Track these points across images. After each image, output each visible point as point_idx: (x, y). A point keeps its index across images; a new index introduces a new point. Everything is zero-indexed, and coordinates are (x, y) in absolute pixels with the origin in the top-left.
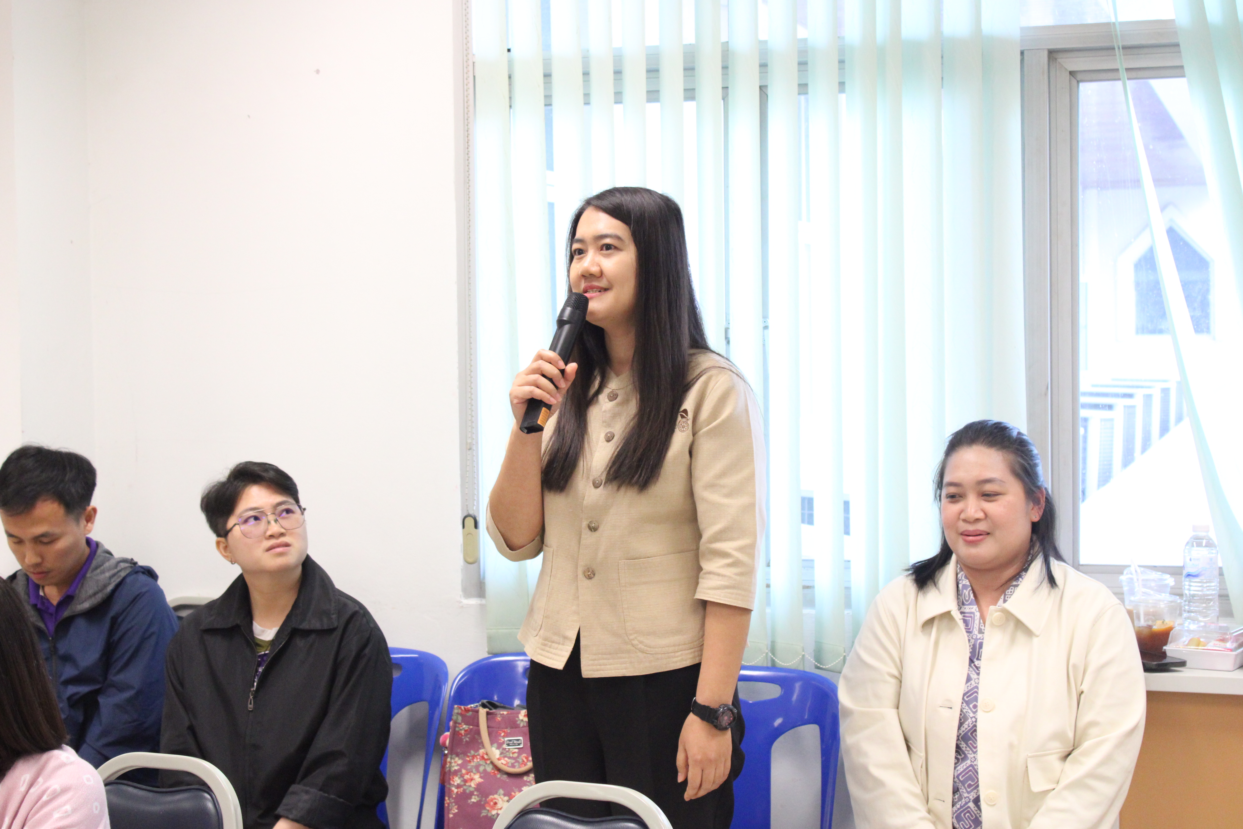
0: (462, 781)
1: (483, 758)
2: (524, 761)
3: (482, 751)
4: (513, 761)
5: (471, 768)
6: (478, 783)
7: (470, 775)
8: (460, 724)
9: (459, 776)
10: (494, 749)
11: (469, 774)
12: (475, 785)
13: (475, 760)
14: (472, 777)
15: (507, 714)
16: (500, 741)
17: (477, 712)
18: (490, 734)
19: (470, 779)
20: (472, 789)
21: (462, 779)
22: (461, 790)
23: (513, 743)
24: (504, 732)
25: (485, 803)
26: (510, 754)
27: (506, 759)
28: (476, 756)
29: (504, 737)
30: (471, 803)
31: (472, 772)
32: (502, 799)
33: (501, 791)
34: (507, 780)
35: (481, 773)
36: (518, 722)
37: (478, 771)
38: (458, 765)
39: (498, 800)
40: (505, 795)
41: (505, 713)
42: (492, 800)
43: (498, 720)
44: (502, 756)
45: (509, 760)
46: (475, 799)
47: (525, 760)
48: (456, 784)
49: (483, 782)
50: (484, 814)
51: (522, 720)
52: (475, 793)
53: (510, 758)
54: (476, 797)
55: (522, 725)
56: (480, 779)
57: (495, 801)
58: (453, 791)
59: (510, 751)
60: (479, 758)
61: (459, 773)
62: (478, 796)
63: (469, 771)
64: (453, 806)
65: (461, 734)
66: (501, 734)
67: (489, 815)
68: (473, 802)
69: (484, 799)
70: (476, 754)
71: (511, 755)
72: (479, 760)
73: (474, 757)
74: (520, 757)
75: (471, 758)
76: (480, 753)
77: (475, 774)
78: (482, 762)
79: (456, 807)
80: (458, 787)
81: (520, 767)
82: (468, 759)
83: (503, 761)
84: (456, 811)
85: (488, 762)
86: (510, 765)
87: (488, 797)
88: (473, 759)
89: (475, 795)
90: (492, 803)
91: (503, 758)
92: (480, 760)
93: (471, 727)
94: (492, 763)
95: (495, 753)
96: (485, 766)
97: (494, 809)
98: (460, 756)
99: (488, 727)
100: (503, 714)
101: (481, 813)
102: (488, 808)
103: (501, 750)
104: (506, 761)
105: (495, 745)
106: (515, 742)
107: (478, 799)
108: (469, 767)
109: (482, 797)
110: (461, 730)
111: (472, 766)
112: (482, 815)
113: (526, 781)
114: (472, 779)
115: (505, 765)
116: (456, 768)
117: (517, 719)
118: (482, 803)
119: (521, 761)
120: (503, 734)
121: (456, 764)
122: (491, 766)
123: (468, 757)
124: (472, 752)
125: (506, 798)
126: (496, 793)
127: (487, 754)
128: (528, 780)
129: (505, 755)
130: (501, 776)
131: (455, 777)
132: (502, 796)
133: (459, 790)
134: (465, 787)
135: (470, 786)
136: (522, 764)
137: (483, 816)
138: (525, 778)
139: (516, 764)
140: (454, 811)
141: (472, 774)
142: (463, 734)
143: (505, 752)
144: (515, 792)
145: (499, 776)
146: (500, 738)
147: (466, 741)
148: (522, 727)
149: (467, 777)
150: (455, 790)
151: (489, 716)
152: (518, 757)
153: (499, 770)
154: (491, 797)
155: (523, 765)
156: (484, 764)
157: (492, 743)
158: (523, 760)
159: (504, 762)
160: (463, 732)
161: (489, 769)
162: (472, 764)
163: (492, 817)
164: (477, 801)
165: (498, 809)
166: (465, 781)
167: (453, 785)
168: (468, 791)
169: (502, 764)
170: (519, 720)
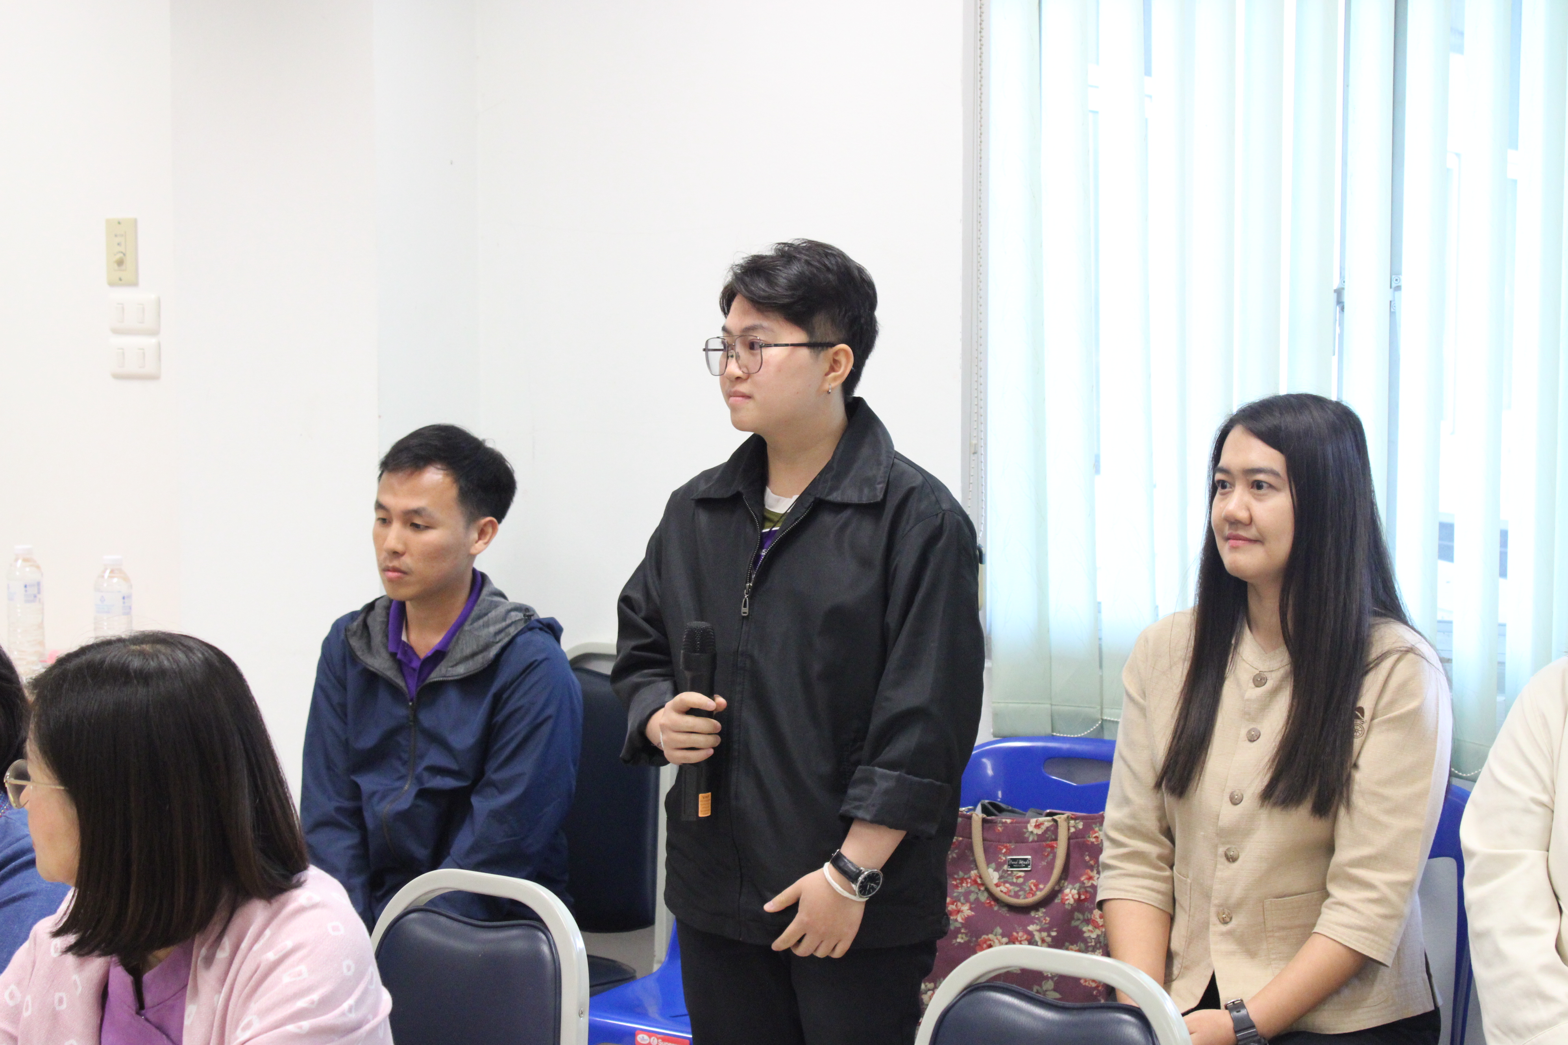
1: (975, 882)
2: (1031, 889)
3: (973, 873)
4: (1017, 889)
5: (958, 896)
6: (966, 916)
7: (956, 906)
10: (991, 870)
11: (955, 904)
12: (962, 919)
13: (964, 885)
14: (959, 908)
15: (1011, 823)
16: (999, 861)
17: (970, 817)
18: (986, 851)
19: (956, 910)
20: (958, 925)
23: (1018, 864)
24: (1006, 847)
25: (976, 945)
26: (1013, 879)
27: (1007, 885)
28: (966, 879)
29: (1005, 854)
30: (956, 945)
31: (959, 900)
32: (999, 941)
33: (999, 930)
34: (1008, 915)
35: (971, 904)
36: (1026, 835)
37: (968, 900)
39: (994, 942)
40: (1003, 936)
41: (1009, 821)
42: (985, 942)
43: (999, 830)
44: (1002, 880)
45: (1011, 888)
46: (962, 938)
47: (1034, 888)
49: (973, 916)
51: (1032, 832)
52: (963, 931)
53: (1012, 884)
54: (964, 936)
55: (1031, 839)
56: (969, 911)
57: (989, 943)
59: (1013, 875)
60: (970, 882)
62: (966, 934)
63: (954, 900)
66: (1002, 850)
68: (960, 943)
69: (974, 939)
70: (966, 876)
71: (1015, 880)
72: (969, 885)
73: (962, 880)
74: (1027, 884)
75: (958, 881)
76: (971, 875)
77: (963, 904)
78: (973, 888)
81: (1026, 898)
82: (954, 883)
83: (1002, 888)
85: (982, 888)
86: (1012, 893)
87: (980, 937)
88: (962, 883)
89: (962, 933)
90: (985, 946)
91: (1002, 884)
92: (971, 885)
93: (961, 839)
94: (987, 890)
95: (992, 876)
96: (977, 893)
99: (984, 840)
100: (1006, 822)
103: (1001, 872)
104: (1007, 888)
105: (993, 865)
106: (1021, 862)
107: (966, 939)
108: (955, 894)
109: (971, 936)
111: (960, 893)
113: (1034, 918)
114: (958, 911)
115: (1005, 893)
117: (1025, 830)
119: (1027, 889)
120: (1004, 850)
122: (986, 894)
123: (955, 879)
124: (961, 874)
125: (1005, 940)
126: (991, 933)
127: (981, 877)
128: (1037, 916)
129: (1006, 879)
130: (999, 909)
132: (1000, 937)
135: (956, 920)
136: (1029, 893)
138: (1033, 914)
139: (1021, 893)
141: (959, 904)
143: (1006, 875)
144: (1017, 933)
145: (996, 908)
146: (999, 856)
148: (1032, 842)
151: (986, 825)
152: (1024, 883)
153: (996, 900)
154: (984, 937)
155: (1031, 895)
156: (977, 891)
157: (988, 863)
158: (1030, 887)
159: (1005, 890)
161: (984, 897)
162: (960, 890)
164: (965, 942)
169: (1002, 891)
170: (1028, 832)
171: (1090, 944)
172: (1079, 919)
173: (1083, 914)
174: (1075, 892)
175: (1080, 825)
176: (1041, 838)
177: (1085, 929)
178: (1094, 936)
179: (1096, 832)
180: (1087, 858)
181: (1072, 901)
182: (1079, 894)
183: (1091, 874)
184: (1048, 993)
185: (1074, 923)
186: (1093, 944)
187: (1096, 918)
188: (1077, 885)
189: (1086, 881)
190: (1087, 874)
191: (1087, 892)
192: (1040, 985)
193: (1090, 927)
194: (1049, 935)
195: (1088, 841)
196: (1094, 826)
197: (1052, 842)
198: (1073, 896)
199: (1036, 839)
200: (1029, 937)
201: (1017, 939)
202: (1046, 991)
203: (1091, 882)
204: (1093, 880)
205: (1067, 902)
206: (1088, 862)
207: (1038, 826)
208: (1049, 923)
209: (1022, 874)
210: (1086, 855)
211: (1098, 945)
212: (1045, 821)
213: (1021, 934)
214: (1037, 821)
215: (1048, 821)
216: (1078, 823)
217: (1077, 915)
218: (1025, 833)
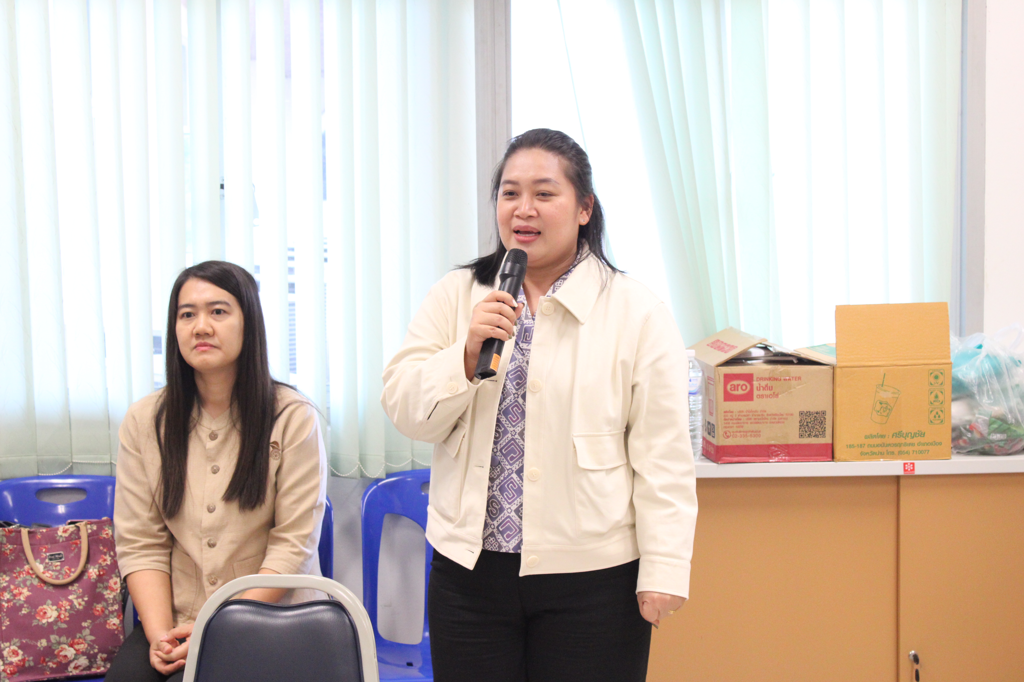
0: (11, 596)
1: (28, 573)
2: (67, 573)
3: (26, 567)
4: (57, 574)
5: (19, 584)
6: (26, 596)
7: (19, 590)
8: (5, 544)
9: (8, 591)
10: (38, 564)
11: (18, 589)
12: (24, 598)
13: (21, 576)
14: (21, 592)
15: (47, 532)
16: (42, 557)
17: (20, 532)
18: (33, 551)
19: (18, 593)
20: (21, 602)
21: (11, 594)
22: (11, 604)
23: (55, 557)
24: (45, 548)
25: (35, 614)
26: (53, 567)
27: (50, 572)
28: (22, 572)
29: (45, 552)
30: (22, 615)
31: (20, 586)
32: (51, 609)
33: (49, 602)
34: (54, 591)
35: (28, 587)
36: (58, 538)
37: (25, 585)
38: (6, 582)
39: (47, 610)
40: (53, 605)
41: (44, 530)
42: (41, 610)
43: (38, 537)
44: (46, 569)
45: (53, 573)
46: (25, 610)
47: (68, 572)
48: (6, 599)
49: (31, 595)
50: (35, 623)
51: (61, 536)
52: (25, 605)
53: (53, 571)
54: (26, 609)
55: (61, 540)
56: (28, 592)
57: (44, 611)
58: (4, 606)
59: (53, 565)
60: (25, 574)
61: (8, 589)
62: (28, 608)
63: (17, 586)
64: (5, 619)
65: (7, 554)
66: (42, 550)
67: (40, 624)
68: (24, 614)
69: (34, 610)
71: (54, 568)
72: (25, 575)
73: (20, 573)
74: (63, 570)
75: (17, 574)
76: (25, 569)
77: (23, 588)
78: (28, 577)
79: (8, 619)
80: (8, 601)
81: (64, 579)
82: (15, 575)
83: (47, 574)
84: (8, 623)
85: (34, 576)
86: (54, 577)
87: (38, 608)
88: (19, 575)
89: (25, 607)
90: (42, 613)
91: (47, 572)
92: (26, 575)
93: (15, 546)
94: (38, 577)
95: (40, 568)
96: (31, 580)
97: (44, 618)
98: (8, 573)
99: (31, 545)
100: (42, 532)
101: (32, 623)
102: (38, 618)
103: (44, 564)
104: (51, 574)
105: (39, 560)
106: (57, 556)
107: (28, 610)
108: (17, 583)
109: (32, 609)
110: (6, 550)
111: (20, 581)
112: (33, 625)
113: (72, 590)
114: (21, 594)
115: (50, 577)
116: (5, 584)
117: (56, 535)
118: (33, 614)
119: (64, 573)
120: (44, 550)
121: (4, 581)
122: (37, 580)
123: (15, 573)
124: (18, 569)
125: (55, 607)
126: (45, 604)
127: (32, 569)
129: (48, 568)
130: (47, 588)
131: (4, 593)
132: (51, 606)
133: (9, 604)
134: (15, 601)
135: (20, 600)
136: (66, 575)
137: (35, 626)
138: (70, 588)
139: (60, 576)
140: (6, 623)
141: (20, 589)
142: (9, 553)
143: (48, 566)
144: (62, 602)
145: (45, 588)
146: (42, 554)
147: (12, 559)
148: (61, 542)
149: (16, 592)
150: (6, 605)
151: (31, 535)
152: (61, 569)
153: (44, 582)
154: (40, 607)
155: (67, 576)
156: (30, 578)
157: (36, 559)
158: (65, 571)
159: (49, 575)
160: (8, 552)
161: (36, 582)
162: (19, 579)
163: (43, 626)
164: (28, 613)
165: (48, 618)
166: (15, 596)
167: (4, 600)
168: (18, 605)
169: (47, 577)
170: (58, 536)
171: (109, 602)
172: (101, 587)
173: (103, 583)
174: (96, 570)
175: (95, 528)
176: (68, 539)
177: (105, 593)
178: (111, 596)
179: (106, 531)
180: (101, 548)
181: (95, 576)
182: (99, 571)
183: (105, 557)
184: (86, 637)
185: (98, 590)
186: (112, 602)
187: (112, 585)
188: (97, 566)
189: (102, 563)
190: (102, 558)
191: (104, 569)
192: (81, 633)
193: (109, 591)
194: (83, 600)
195: (101, 537)
196: (104, 527)
197: (76, 541)
198: (95, 573)
199: (64, 539)
200: (70, 603)
201: (62, 606)
202: (85, 636)
203: (105, 563)
204: (107, 561)
205: (92, 578)
206: (103, 550)
207: (65, 531)
208: (82, 593)
209: (59, 564)
210: (101, 546)
211: (115, 602)
212: (70, 528)
213: (64, 602)
214: (64, 528)
215: (72, 527)
216: (93, 526)
217: (99, 585)
218: (56, 537)
